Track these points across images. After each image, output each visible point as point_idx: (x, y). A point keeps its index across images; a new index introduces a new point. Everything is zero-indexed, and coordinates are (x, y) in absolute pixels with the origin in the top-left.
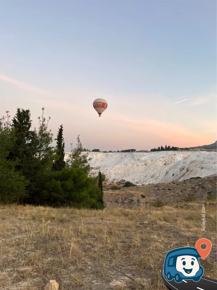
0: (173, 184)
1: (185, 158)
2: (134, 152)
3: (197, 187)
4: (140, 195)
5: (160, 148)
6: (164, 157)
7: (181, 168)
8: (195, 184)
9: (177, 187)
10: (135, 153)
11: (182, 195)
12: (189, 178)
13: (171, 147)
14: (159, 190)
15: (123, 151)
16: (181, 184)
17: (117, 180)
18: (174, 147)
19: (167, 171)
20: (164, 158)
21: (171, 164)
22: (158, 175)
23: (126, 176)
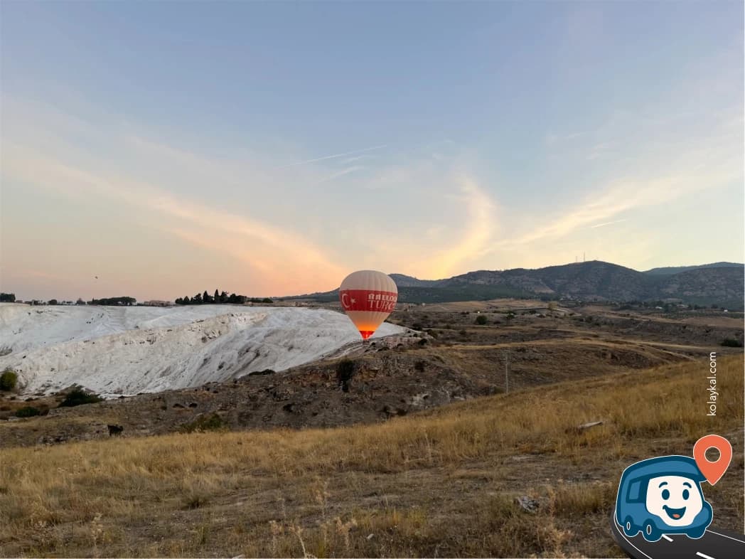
0: (205, 392)
1: (257, 324)
2: (131, 305)
3: (262, 395)
4: (105, 426)
5: (202, 296)
6: (204, 319)
7: (242, 350)
8: (258, 388)
9: (214, 397)
10: (129, 309)
11: (225, 417)
12: (248, 373)
13: (229, 296)
14: (164, 408)
15: (94, 303)
16: (224, 390)
17: (57, 388)
18: (237, 295)
19: (207, 357)
20: (203, 324)
21: (219, 339)
22: (180, 369)
23: (89, 375)
